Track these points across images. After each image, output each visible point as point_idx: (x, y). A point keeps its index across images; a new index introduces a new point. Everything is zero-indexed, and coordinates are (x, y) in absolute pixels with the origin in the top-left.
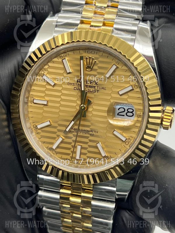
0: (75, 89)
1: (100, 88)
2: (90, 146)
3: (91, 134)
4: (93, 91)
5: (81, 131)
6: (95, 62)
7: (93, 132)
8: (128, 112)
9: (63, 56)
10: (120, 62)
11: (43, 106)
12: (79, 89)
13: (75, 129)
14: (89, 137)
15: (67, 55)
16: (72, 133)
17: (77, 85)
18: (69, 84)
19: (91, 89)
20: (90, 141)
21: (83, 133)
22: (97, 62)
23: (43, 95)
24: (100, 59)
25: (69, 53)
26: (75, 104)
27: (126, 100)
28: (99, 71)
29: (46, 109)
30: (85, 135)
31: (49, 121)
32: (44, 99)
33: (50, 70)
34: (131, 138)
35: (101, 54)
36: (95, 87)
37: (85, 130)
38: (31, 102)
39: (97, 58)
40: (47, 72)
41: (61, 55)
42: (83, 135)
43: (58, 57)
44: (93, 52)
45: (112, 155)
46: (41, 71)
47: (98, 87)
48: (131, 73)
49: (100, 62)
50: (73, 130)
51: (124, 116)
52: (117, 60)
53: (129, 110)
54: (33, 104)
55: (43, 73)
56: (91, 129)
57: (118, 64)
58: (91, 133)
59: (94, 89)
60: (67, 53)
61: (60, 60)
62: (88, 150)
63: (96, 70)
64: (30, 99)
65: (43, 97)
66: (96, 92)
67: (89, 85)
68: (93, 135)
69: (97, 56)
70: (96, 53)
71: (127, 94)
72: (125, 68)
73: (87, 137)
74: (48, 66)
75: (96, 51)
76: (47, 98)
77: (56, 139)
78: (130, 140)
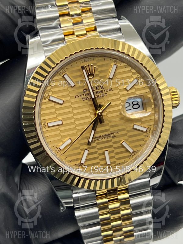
0: (84, 99)
1: (107, 91)
2: (116, 148)
3: (113, 137)
4: (102, 96)
5: (103, 137)
6: (95, 67)
7: (114, 134)
8: (134, 105)
9: (61, 72)
10: (117, 60)
11: (57, 127)
12: (88, 99)
13: (96, 137)
14: (111, 140)
15: (66, 70)
16: (95, 143)
17: (85, 95)
18: (76, 97)
19: (99, 95)
20: (114, 143)
21: (105, 138)
22: (97, 67)
23: (55, 116)
24: (99, 64)
25: (67, 67)
26: (88, 114)
27: (134, 93)
28: (101, 75)
29: (62, 128)
30: (108, 139)
31: (70, 138)
32: (57, 120)
33: (53, 90)
34: (150, 127)
35: (97, 58)
36: (102, 91)
37: (106, 135)
38: (45, 127)
39: (95, 64)
40: (52, 92)
41: (60, 72)
42: (106, 140)
43: (57, 75)
44: (90, 60)
45: (138, 149)
46: (45, 94)
47: (105, 91)
48: (131, 68)
49: (100, 66)
50: (95, 139)
51: (131, 110)
52: (114, 60)
53: (134, 103)
54: (47, 129)
55: (47, 95)
56: (111, 132)
57: (116, 63)
58: (112, 135)
59: (101, 94)
60: (65, 68)
61: (60, 77)
62: (115, 152)
63: (97, 75)
64: (43, 125)
65: (56, 118)
66: (105, 96)
67: (96, 91)
68: (115, 136)
69: (95, 62)
70: (92, 59)
71: (133, 88)
72: (123, 64)
73: (110, 141)
74: (50, 87)
75: (92, 58)
76: (60, 118)
77: (82, 153)
78: (150, 129)
